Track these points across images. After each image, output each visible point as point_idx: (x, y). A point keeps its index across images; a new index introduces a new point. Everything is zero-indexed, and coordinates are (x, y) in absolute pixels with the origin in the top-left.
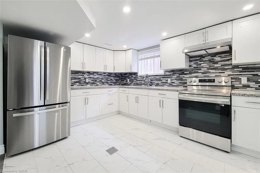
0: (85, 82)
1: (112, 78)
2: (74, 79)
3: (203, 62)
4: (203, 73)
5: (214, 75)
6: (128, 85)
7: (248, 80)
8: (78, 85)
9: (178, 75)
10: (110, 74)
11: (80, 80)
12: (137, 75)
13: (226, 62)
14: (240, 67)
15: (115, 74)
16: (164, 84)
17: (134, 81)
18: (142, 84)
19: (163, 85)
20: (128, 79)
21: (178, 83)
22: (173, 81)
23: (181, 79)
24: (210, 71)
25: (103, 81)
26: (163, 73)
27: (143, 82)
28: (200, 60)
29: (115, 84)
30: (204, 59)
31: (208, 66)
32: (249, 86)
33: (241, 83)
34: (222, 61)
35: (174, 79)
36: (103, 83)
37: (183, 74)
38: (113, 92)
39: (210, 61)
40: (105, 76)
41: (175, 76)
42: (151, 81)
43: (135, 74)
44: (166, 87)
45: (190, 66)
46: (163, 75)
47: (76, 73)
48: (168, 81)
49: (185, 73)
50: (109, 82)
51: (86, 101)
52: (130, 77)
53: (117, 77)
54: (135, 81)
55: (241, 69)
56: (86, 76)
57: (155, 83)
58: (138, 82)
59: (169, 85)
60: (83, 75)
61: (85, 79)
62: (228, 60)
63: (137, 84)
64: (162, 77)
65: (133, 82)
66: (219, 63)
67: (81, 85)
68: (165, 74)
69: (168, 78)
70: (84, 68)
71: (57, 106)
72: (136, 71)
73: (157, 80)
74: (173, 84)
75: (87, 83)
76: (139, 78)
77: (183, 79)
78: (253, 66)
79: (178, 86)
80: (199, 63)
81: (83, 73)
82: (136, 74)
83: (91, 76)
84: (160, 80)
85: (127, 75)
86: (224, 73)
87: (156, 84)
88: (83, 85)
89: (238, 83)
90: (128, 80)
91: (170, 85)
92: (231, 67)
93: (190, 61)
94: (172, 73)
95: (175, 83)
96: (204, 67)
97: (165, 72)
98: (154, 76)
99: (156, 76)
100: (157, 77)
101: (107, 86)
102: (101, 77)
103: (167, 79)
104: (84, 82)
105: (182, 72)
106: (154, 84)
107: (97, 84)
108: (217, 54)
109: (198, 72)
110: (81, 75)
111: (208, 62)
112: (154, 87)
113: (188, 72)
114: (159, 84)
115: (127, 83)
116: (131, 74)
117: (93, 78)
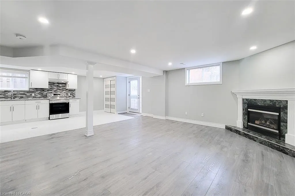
3: (54, 86)
4: (54, 91)
5: (59, 92)
9: (40, 91)
16: (28, 97)
21: (40, 96)
22: (36, 95)
23: (42, 94)
24: (58, 90)
26: (27, 89)
34: (62, 87)
39: (57, 86)
41: (38, 92)
44: (30, 99)
49: (45, 90)
62: (64, 87)
64: (26, 92)
69: (32, 93)
73: (21, 94)
74: (36, 97)
79: (39, 98)
80: (52, 86)
84: (24, 94)
89: (68, 95)
91: (34, 97)
92: (65, 89)
94: (35, 90)
95: (38, 96)
97: (29, 89)
99: (19, 91)
100: (21, 92)
105: (43, 90)
106: (17, 97)
108: (60, 84)
109: (52, 91)
114: (24, 97)
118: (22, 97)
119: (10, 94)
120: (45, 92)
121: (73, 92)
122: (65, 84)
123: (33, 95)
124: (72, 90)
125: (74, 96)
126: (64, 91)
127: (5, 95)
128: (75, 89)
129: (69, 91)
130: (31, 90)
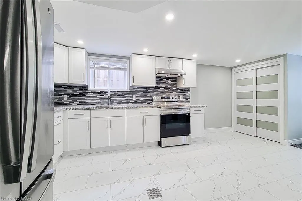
3: (161, 83)
4: (161, 92)
6: (65, 105)
7: (183, 98)
9: (143, 92)
12: (87, 90)
13: (174, 85)
14: (180, 89)
16: (128, 101)
17: (80, 98)
18: (97, 103)
19: (127, 103)
20: (66, 94)
21: (143, 100)
22: (138, 98)
23: (145, 97)
24: (166, 90)
26: (127, 89)
27: (97, 100)
28: (160, 81)
30: (162, 81)
31: (165, 87)
32: (183, 101)
33: (180, 100)
34: (172, 84)
35: (139, 96)
37: (147, 91)
39: (166, 82)
41: (140, 93)
42: (111, 98)
43: (83, 88)
44: (130, 105)
46: (128, 92)
48: (132, 98)
49: (149, 90)
52: (71, 91)
54: (83, 98)
55: (180, 91)
57: (117, 100)
58: (90, 100)
59: (133, 102)
62: (174, 84)
63: (87, 103)
64: (126, 93)
65: (77, 100)
66: (170, 85)
68: (129, 90)
69: (133, 94)
73: (119, 96)
74: (138, 101)
76: (91, 93)
77: (147, 96)
78: (185, 89)
79: (142, 103)
80: (159, 83)
82: (86, 87)
84: (123, 97)
87: (118, 102)
90: (65, 97)
91: (135, 102)
92: (176, 89)
94: (137, 90)
95: (140, 100)
96: (162, 87)
97: (129, 88)
98: (116, 92)
99: (118, 92)
100: (119, 94)
103: (132, 96)
105: (146, 89)
106: (115, 102)
108: (170, 79)
109: (158, 91)
111: (164, 83)
112: (115, 105)
113: (151, 90)
114: (123, 102)
115: (64, 102)
118: (120, 102)
119: (106, 96)
120: (149, 94)
121: (187, 94)
122: (175, 78)
123: (134, 98)
124: (185, 91)
125: (189, 100)
126: (175, 92)
127: (101, 98)
128: (189, 89)
129: (182, 92)
130: (132, 90)
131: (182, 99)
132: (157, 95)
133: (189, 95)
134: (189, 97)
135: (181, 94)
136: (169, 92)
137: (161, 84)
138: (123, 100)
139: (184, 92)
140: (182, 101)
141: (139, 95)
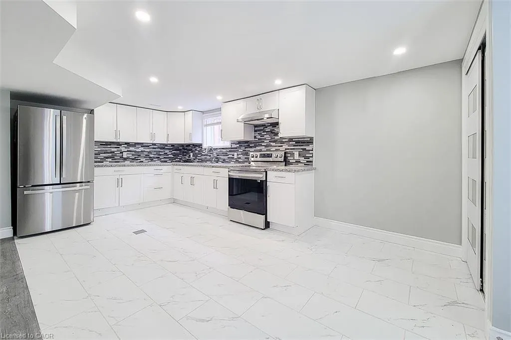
0: (122, 157)
1: (167, 151)
2: (105, 153)
3: (266, 133)
6: (191, 162)
7: (299, 155)
8: (110, 162)
9: (244, 148)
10: (163, 147)
11: (113, 154)
12: (202, 147)
14: (293, 140)
15: (173, 145)
16: (231, 159)
17: (198, 155)
18: (208, 161)
19: (229, 162)
20: (192, 152)
22: (240, 156)
23: (246, 154)
24: (271, 144)
25: (152, 156)
26: (229, 145)
27: (208, 157)
28: (264, 131)
29: (172, 160)
30: (267, 130)
32: (300, 162)
33: (294, 158)
36: (152, 159)
37: (249, 146)
38: (162, 171)
40: (155, 148)
41: (241, 149)
42: (217, 155)
43: (200, 146)
44: (232, 164)
45: (255, 137)
46: (229, 148)
47: (107, 145)
48: (234, 156)
49: (251, 145)
50: (161, 157)
51: (119, 183)
52: (194, 149)
53: (175, 150)
54: (200, 155)
55: (294, 143)
56: (123, 149)
57: (222, 158)
58: (203, 157)
59: (235, 161)
60: (119, 148)
61: (122, 153)
63: (202, 161)
64: (228, 150)
65: (197, 158)
67: (116, 162)
68: (231, 146)
69: (234, 151)
70: (118, 137)
71: (78, 184)
72: (200, 142)
73: (223, 154)
74: (240, 160)
75: (125, 159)
76: (204, 151)
77: (248, 153)
78: (303, 139)
79: (244, 162)
81: (119, 144)
83: (131, 149)
85: (190, 148)
86: (282, 146)
87: (222, 160)
88: (119, 162)
89: (292, 158)
90: (191, 154)
91: (237, 161)
92: (287, 140)
93: (255, 131)
94: (238, 145)
95: (241, 158)
97: (232, 144)
98: (221, 149)
100: (223, 151)
101: (158, 162)
102: (148, 150)
103: (234, 153)
104: (119, 157)
105: (248, 144)
107: (141, 160)
109: (261, 145)
110: (116, 148)
112: (220, 164)
115: (190, 159)
116: (195, 145)
117: (135, 152)
118: (224, 161)
121: (308, 148)
123: (236, 155)
124: (305, 142)
125: (311, 159)
126: (285, 146)
128: (312, 139)
129: (297, 146)
130: (234, 146)
131: (297, 157)
132: (260, 151)
133: (312, 150)
134: (311, 154)
135: (296, 149)
136: (276, 146)
137: (265, 135)
138: (226, 158)
139: (302, 144)
140: (298, 162)
141: (240, 152)
